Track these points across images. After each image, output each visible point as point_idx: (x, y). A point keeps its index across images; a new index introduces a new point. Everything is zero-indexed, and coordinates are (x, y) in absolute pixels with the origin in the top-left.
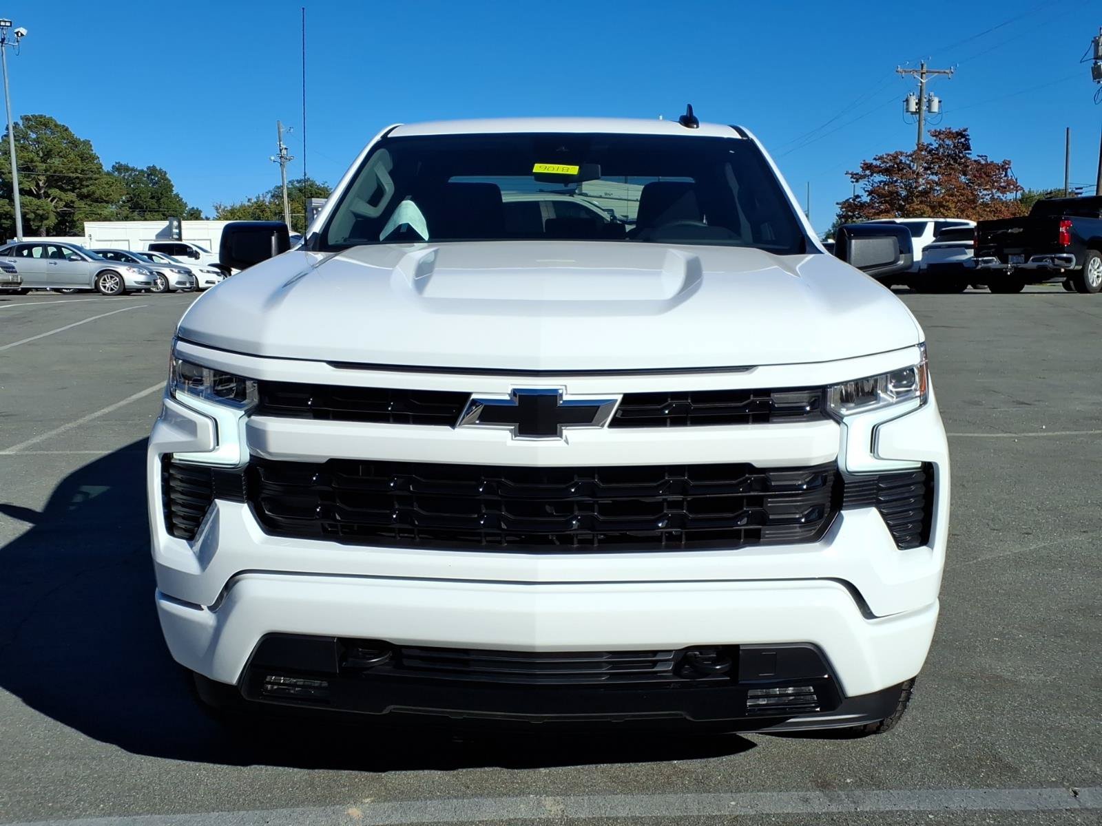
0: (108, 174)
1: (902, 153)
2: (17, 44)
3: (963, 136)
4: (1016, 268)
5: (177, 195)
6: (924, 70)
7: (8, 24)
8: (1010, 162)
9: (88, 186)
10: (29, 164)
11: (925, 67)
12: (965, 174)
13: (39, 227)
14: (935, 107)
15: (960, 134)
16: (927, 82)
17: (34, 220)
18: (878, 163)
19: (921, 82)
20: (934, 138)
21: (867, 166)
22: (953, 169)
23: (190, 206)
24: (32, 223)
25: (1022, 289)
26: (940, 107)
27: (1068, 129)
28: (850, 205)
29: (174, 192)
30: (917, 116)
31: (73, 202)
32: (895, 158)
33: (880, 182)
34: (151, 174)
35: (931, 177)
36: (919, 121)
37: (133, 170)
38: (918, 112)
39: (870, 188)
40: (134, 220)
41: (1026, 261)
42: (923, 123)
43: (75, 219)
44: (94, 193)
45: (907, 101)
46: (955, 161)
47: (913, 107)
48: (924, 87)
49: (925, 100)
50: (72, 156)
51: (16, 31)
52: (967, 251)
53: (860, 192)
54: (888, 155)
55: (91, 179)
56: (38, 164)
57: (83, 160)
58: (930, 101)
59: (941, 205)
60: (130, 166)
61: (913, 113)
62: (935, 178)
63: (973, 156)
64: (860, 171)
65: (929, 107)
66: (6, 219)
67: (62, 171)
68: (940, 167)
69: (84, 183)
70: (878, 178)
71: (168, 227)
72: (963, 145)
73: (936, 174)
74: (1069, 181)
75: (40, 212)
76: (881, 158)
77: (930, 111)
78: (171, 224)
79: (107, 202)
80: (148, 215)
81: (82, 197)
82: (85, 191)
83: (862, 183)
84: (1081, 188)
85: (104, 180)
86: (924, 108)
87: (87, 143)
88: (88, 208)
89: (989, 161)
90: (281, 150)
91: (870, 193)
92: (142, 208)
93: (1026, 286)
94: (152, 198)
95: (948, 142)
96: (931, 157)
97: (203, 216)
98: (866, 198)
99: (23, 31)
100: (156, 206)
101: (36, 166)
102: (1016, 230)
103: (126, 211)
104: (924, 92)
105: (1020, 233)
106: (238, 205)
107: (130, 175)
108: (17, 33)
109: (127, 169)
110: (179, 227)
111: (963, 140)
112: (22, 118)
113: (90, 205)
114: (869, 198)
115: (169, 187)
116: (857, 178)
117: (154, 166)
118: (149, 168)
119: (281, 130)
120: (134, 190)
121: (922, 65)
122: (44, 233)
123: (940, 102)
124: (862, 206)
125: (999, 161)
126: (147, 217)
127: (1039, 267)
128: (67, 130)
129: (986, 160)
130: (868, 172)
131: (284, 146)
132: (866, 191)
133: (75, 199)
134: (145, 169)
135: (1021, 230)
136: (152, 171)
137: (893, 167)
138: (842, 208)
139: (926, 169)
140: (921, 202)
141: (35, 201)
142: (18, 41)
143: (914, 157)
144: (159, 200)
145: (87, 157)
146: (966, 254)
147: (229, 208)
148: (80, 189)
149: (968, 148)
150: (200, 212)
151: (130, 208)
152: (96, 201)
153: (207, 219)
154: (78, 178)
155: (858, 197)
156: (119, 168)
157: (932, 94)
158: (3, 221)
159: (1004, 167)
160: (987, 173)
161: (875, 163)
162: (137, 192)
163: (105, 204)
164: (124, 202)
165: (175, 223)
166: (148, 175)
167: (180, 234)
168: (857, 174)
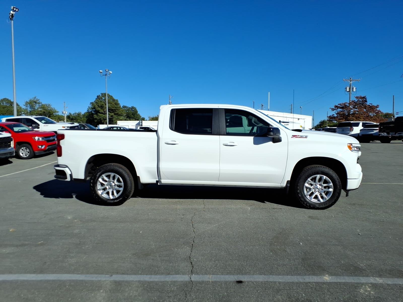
0: (122, 108)
1: (347, 103)
2: (109, 75)
3: (365, 98)
4: (392, 136)
5: (139, 114)
6: (351, 80)
7: (108, 70)
8: (379, 105)
9: (117, 111)
10: (102, 106)
11: (351, 79)
12: (365, 109)
13: (104, 122)
14: (354, 90)
15: (364, 98)
16: (352, 83)
17: (103, 120)
18: (339, 106)
19: (350, 83)
20: (356, 99)
21: (336, 106)
22: (362, 107)
23: (142, 117)
24: (102, 121)
25: (390, 142)
26: (356, 90)
27: (393, 96)
28: (331, 117)
29: (138, 113)
30: (349, 92)
31: (113, 116)
32: (345, 104)
33: (340, 111)
34: (132, 108)
35: (355, 110)
36: (350, 94)
37: (128, 107)
38: (349, 91)
39: (337, 113)
40: (128, 120)
41: (395, 134)
42: (351, 94)
43: (113, 120)
44: (118, 113)
45: (346, 88)
46: (363, 105)
47: (348, 90)
48: (351, 84)
49: (351, 88)
50: (113, 104)
51: (109, 72)
52: (374, 131)
53: (334, 114)
54: (342, 103)
55: (118, 109)
56: (104, 105)
57: (116, 105)
58: (353, 88)
59: (359, 118)
60: (127, 106)
61: (348, 92)
62: (357, 110)
63: (368, 104)
64: (334, 108)
65: (353, 90)
66: (96, 120)
67: (110, 107)
68: (358, 107)
69: (116, 111)
70: (339, 110)
71: (139, 122)
72: (365, 100)
73: (357, 109)
74: (394, 110)
75: (104, 118)
76: (340, 104)
77: (353, 91)
78: (140, 122)
79: (122, 116)
80: (131, 119)
81: (115, 114)
82: (116, 113)
83: (334, 111)
84: (398, 113)
85: (121, 110)
86: (351, 90)
87: (117, 100)
88: (117, 117)
89: (373, 105)
90: (170, 103)
91: (337, 114)
92: (130, 117)
93: (391, 141)
94: (132, 114)
95: (360, 100)
96: (355, 104)
97: (145, 119)
98: (336, 115)
99: (111, 72)
100: (133, 117)
101: (104, 106)
102: (392, 125)
103: (125, 118)
104: (351, 86)
105: (393, 126)
106: (154, 117)
107: (127, 109)
108: (109, 73)
109: (126, 107)
110: (142, 122)
111: (365, 99)
112: (101, 94)
113: (117, 116)
114: (337, 115)
115: (137, 112)
116: (333, 110)
117: (133, 106)
118: (132, 107)
119: (170, 97)
120: (128, 112)
121: (351, 78)
122: (105, 124)
123: (356, 88)
124: (334, 118)
125: (376, 105)
126: (131, 120)
127: (399, 136)
128: (112, 97)
129: (372, 105)
130: (336, 108)
131: (171, 101)
132: (336, 113)
133: (113, 115)
134: (131, 107)
135: (394, 125)
136: (133, 107)
137: (344, 107)
138: (329, 118)
139: (353, 107)
140: (353, 117)
141: (103, 115)
142: (110, 75)
143: (350, 104)
144: (134, 115)
145: (117, 104)
146: (373, 132)
147: (152, 117)
148: (115, 112)
149: (366, 101)
150: (145, 118)
151: (127, 117)
152: (119, 115)
153: (146, 120)
154: (114, 109)
155: (333, 115)
156: (124, 107)
157: (353, 86)
158: (95, 120)
159: (377, 107)
160: (372, 108)
161: (338, 105)
162: (129, 113)
163: (121, 116)
164: (125, 116)
165: (141, 121)
166: (131, 109)
167: (142, 124)
168: (333, 109)
